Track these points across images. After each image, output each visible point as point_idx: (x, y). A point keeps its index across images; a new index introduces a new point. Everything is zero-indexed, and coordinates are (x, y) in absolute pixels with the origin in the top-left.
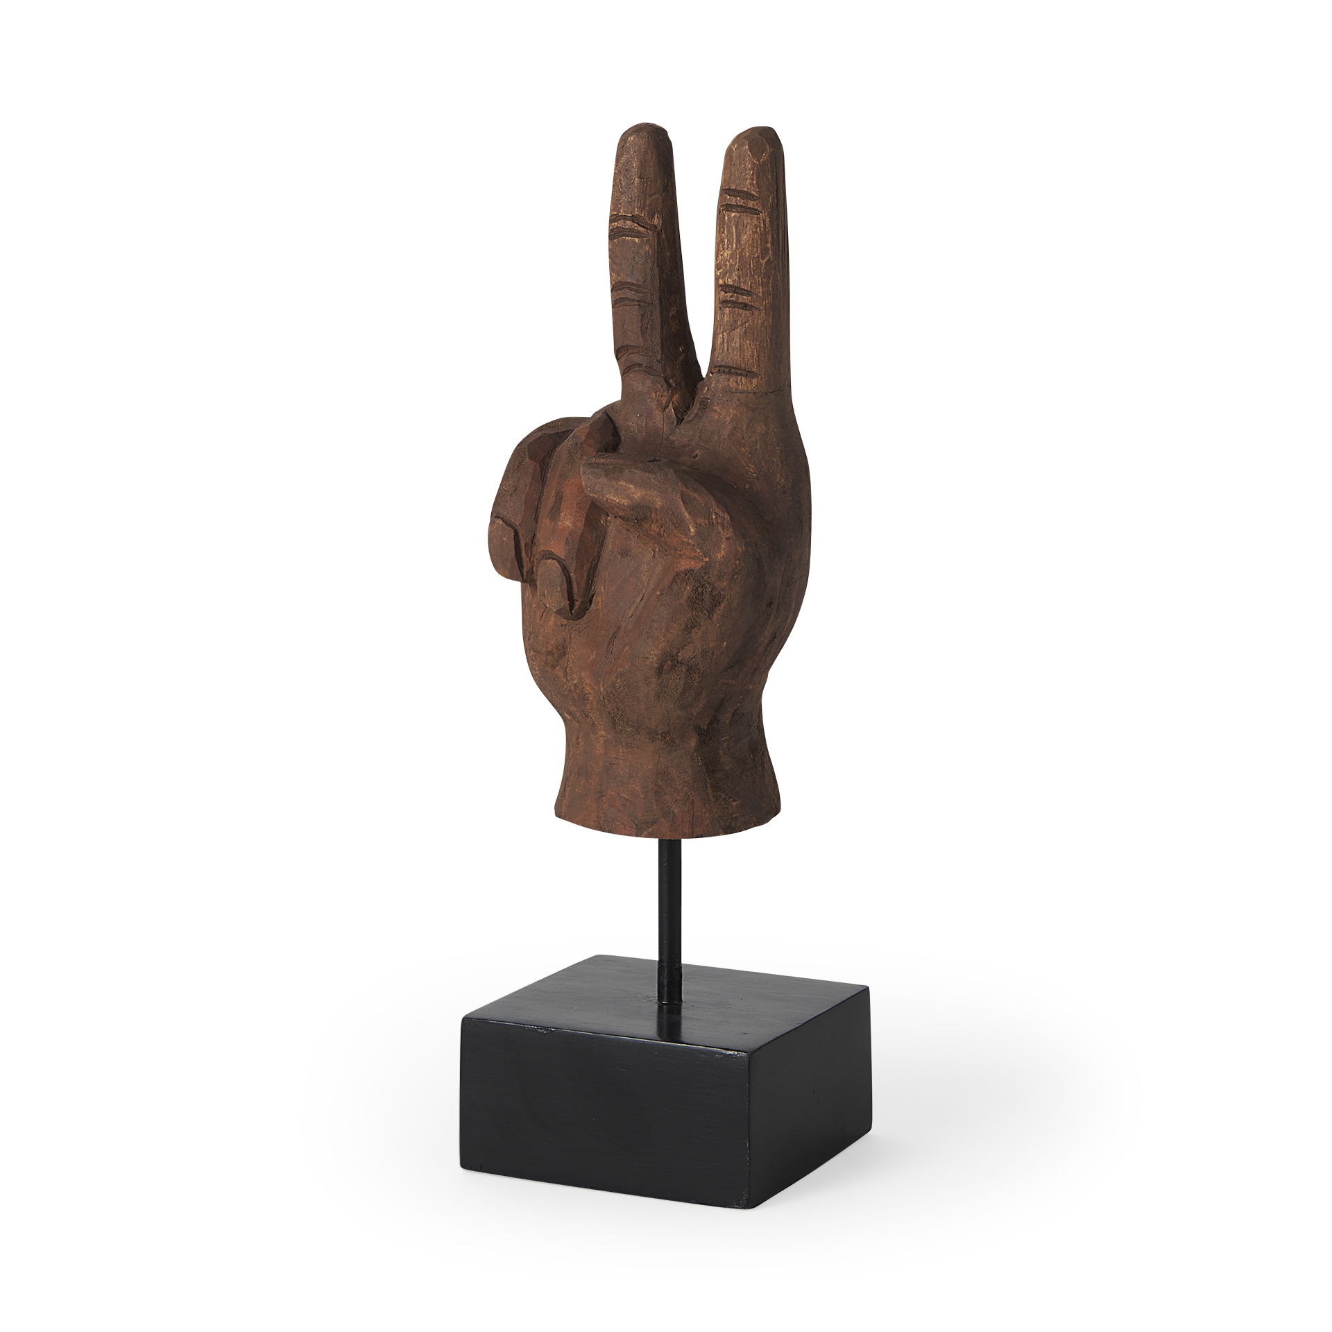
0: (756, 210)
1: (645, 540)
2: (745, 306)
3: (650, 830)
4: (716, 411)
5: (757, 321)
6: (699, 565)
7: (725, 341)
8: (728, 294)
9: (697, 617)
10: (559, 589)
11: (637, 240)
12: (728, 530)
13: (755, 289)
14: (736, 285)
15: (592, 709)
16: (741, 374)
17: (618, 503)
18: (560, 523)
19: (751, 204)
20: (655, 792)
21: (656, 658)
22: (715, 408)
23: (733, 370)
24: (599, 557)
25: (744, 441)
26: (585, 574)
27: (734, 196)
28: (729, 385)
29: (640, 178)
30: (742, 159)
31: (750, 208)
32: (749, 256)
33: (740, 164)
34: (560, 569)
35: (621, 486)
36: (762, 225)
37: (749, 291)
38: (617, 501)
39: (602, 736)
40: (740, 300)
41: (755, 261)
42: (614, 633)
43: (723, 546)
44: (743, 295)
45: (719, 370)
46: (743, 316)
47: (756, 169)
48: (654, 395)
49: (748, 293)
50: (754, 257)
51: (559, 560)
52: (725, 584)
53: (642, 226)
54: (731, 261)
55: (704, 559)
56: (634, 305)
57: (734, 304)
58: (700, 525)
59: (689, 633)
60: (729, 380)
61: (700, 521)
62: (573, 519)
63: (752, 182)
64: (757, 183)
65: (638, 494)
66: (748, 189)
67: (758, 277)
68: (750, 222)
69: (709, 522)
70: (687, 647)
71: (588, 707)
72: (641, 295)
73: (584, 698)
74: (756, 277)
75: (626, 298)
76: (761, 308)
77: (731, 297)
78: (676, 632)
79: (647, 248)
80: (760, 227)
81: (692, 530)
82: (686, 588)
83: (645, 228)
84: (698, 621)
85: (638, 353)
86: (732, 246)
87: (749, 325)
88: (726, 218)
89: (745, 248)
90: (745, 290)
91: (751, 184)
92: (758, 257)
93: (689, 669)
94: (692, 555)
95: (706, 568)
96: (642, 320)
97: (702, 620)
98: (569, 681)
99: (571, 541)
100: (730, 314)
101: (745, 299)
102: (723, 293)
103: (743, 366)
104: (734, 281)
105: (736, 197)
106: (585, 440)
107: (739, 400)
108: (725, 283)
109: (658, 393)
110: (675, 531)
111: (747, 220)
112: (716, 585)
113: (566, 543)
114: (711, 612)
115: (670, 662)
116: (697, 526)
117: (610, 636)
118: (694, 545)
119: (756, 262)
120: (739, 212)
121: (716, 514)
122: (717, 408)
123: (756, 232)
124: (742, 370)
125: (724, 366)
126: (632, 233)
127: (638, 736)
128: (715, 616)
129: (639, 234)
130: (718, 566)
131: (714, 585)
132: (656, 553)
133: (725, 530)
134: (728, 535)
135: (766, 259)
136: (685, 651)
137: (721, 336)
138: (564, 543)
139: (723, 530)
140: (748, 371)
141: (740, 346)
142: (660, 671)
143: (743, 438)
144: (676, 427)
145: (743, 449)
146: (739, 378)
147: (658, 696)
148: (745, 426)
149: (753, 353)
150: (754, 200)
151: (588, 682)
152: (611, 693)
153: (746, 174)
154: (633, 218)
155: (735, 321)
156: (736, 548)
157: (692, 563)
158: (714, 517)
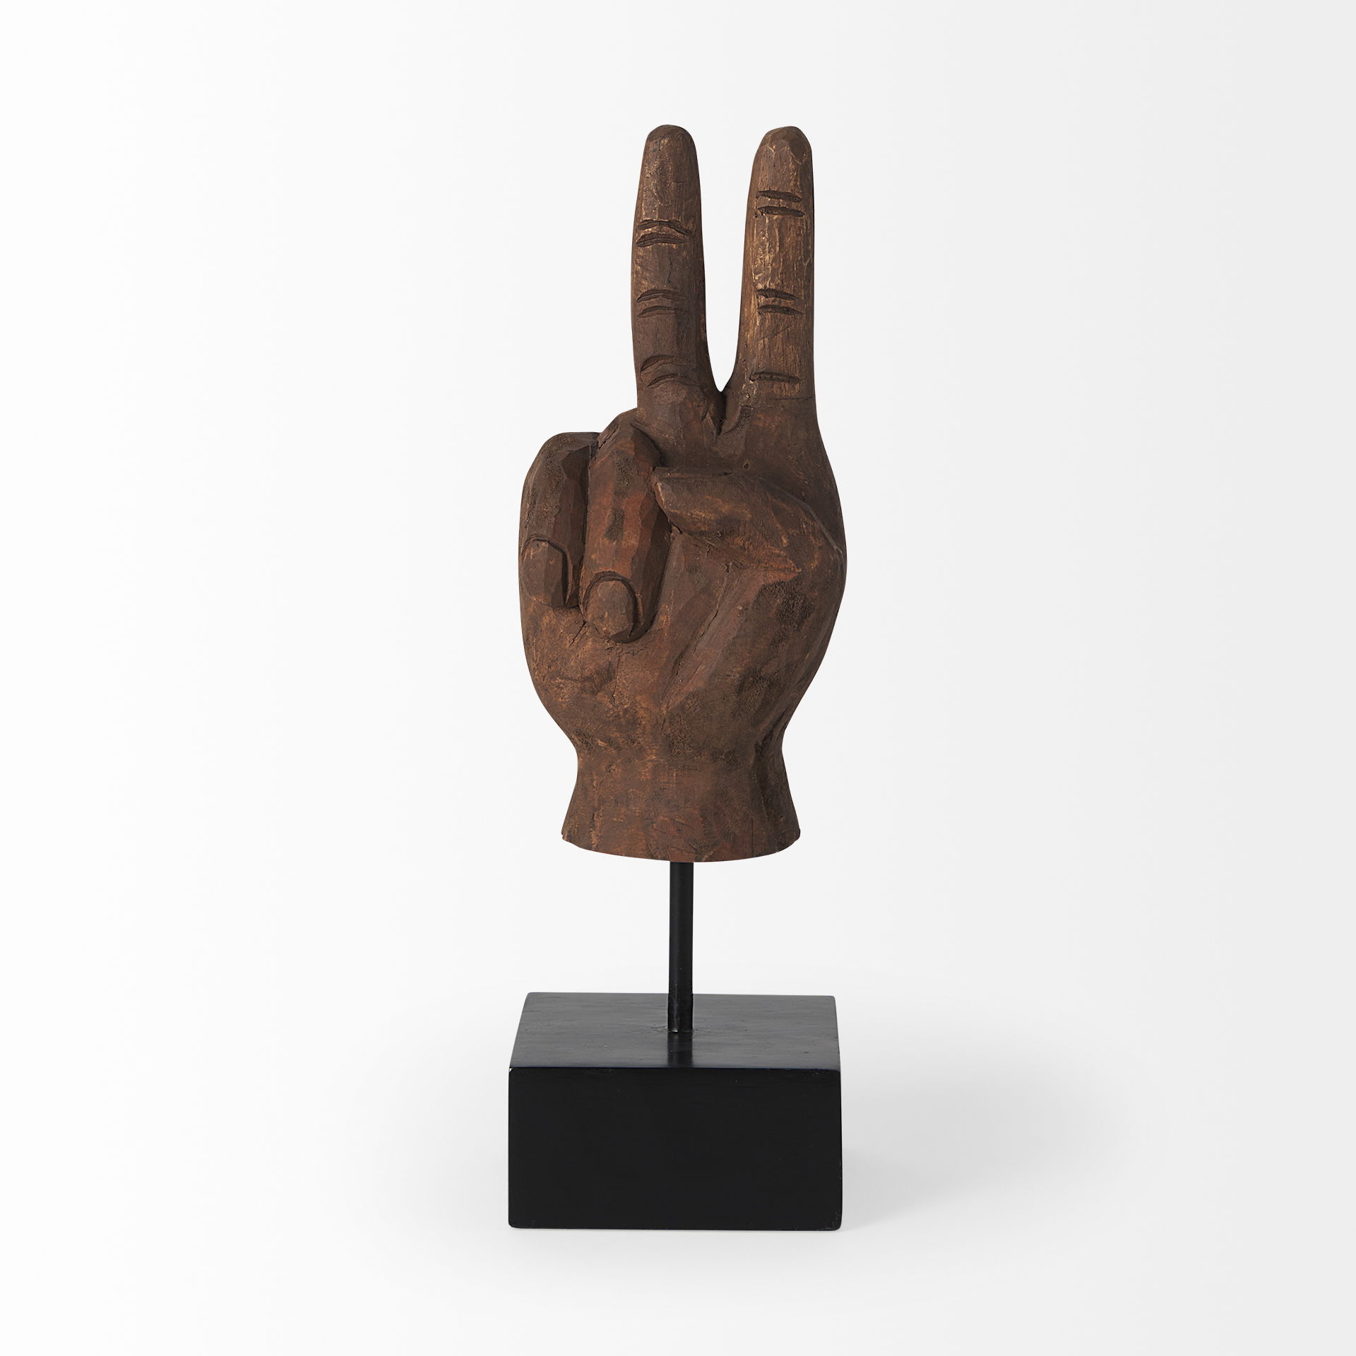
0: (799, 212)
1: (716, 554)
2: (787, 311)
3: (711, 853)
4: (760, 419)
5: (799, 325)
6: (791, 577)
7: (767, 347)
8: (770, 299)
9: (785, 629)
10: (624, 612)
11: (674, 246)
12: (819, 539)
13: (798, 293)
14: (779, 288)
15: (644, 733)
16: (783, 380)
17: (704, 517)
18: (624, 543)
19: (794, 206)
20: (715, 814)
21: (738, 675)
22: (759, 416)
23: (774, 377)
24: (662, 576)
25: (789, 448)
26: (650, 594)
27: (775, 198)
28: (773, 391)
29: (677, 181)
30: (783, 160)
31: (793, 210)
32: (793, 259)
33: (782, 165)
34: (627, 591)
35: (708, 499)
36: (805, 227)
37: (792, 295)
38: (703, 515)
39: (652, 761)
40: (783, 305)
41: (798, 264)
42: (682, 653)
43: (816, 556)
44: (786, 299)
45: (760, 377)
46: (786, 320)
47: (799, 170)
48: (690, 406)
49: (790, 297)
50: (797, 260)
51: (624, 581)
52: (816, 594)
53: (680, 232)
54: (774, 264)
55: (797, 571)
56: (671, 314)
57: (774, 308)
58: (792, 535)
59: (776, 647)
60: (773, 388)
61: (791, 531)
62: (638, 538)
63: (796, 183)
64: (801, 185)
65: (726, 508)
66: (792, 190)
67: (801, 280)
68: (793, 224)
69: (801, 532)
70: (771, 662)
71: (639, 731)
72: (678, 303)
73: (634, 722)
74: (799, 280)
75: (660, 307)
76: (803, 312)
77: (773, 301)
78: (762, 646)
79: (685, 253)
80: (803, 229)
81: (785, 541)
82: (775, 601)
83: (682, 233)
84: (787, 634)
85: (672, 362)
86: (775, 250)
87: (792, 330)
88: (767, 221)
89: (788, 251)
90: (787, 294)
91: (795, 185)
92: (801, 260)
93: (771, 685)
94: (782, 566)
95: (797, 580)
96: (678, 328)
97: (791, 633)
98: (617, 707)
99: (637, 560)
100: (771, 319)
101: (789, 303)
102: (763, 298)
103: (786, 371)
104: (778, 285)
105: (778, 199)
106: (635, 455)
107: (783, 407)
108: (765, 287)
109: (695, 403)
110: (765, 543)
111: (790, 222)
112: (807, 596)
113: (632, 563)
114: (800, 624)
115: (751, 679)
116: (789, 537)
117: (678, 655)
118: (786, 557)
119: (800, 265)
120: (782, 215)
121: (806, 524)
122: (761, 416)
123: (799, 235)
124: (785, 376)
125: (766, 373)
126: (667, 239)
127: (699, 757)
128: (804, 627)
129: (675, 240)
130: (811, 576)
131: (805, 597)
132: (730, 567)
133: (817, 539)
134: (820, 545)
135: (808, 262)
136: (769, 665)
137: (762, 341)
138: (630, 562)
139: (815, 539)
140: (790, 377)
141: (783, 351)
142: (740, 689)
143: (789, 446)
144: (717, 438)
145: (790, 456)
146: (783, 383)
147: (734, 716)
148: (789, 434)
149: (795, 357)
150: (798, 202)
151: (644, 705)
152: (677, 715)
153: (790, 176)
154: (669, 224)
155: (777, 326)
156: (829, 556)
157: (782, 575)
158: (804, 526)
